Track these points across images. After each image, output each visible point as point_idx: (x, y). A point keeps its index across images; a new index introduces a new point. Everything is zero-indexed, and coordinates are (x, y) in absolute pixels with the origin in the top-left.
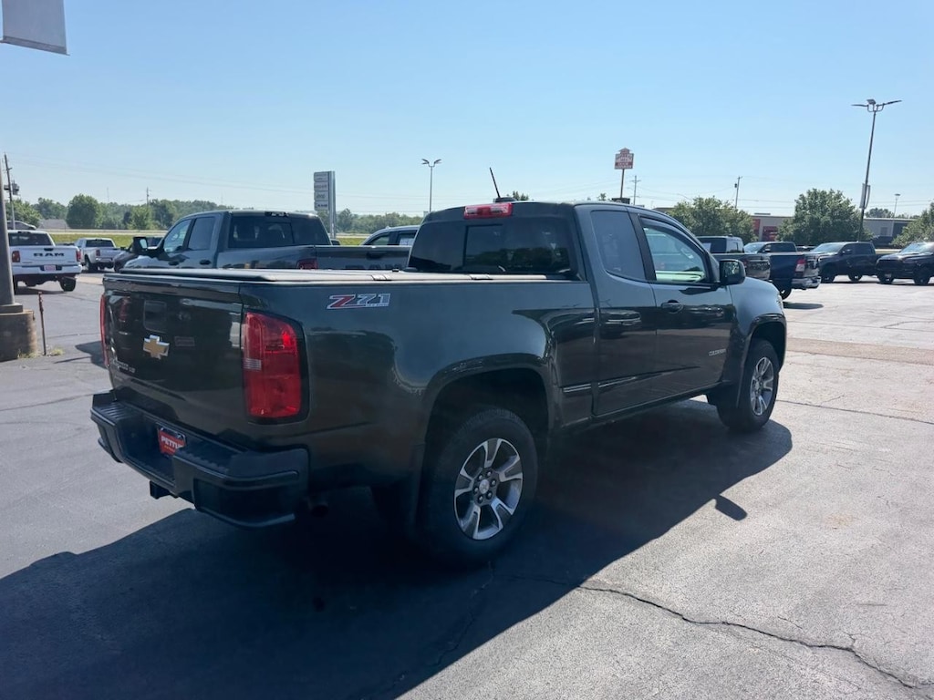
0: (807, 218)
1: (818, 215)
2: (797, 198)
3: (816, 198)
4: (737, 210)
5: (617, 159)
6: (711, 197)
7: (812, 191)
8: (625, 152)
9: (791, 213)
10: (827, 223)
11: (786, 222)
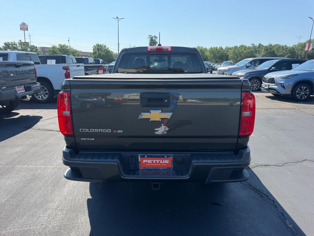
0: (97, 53)
1: (100, 52)
2: (93, 46)
3: (99, 46)
4: (74, 49)
5: (20, 26)
6: (64, 44)
7: (97, 44)
8: (24, 24)
9: (92, 51)
10: (103, 55)
11: (91, 54)
